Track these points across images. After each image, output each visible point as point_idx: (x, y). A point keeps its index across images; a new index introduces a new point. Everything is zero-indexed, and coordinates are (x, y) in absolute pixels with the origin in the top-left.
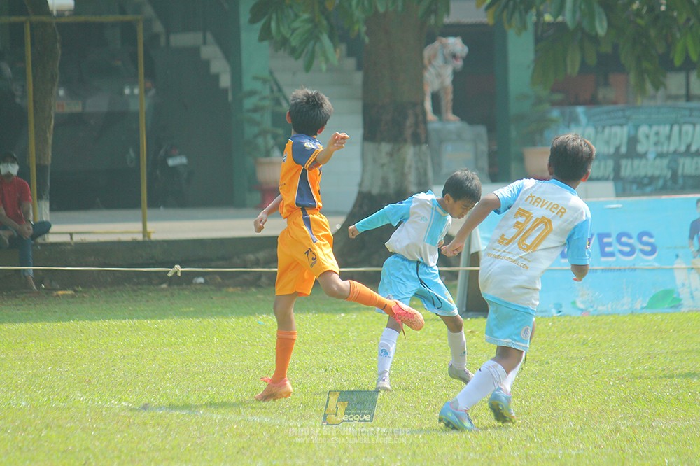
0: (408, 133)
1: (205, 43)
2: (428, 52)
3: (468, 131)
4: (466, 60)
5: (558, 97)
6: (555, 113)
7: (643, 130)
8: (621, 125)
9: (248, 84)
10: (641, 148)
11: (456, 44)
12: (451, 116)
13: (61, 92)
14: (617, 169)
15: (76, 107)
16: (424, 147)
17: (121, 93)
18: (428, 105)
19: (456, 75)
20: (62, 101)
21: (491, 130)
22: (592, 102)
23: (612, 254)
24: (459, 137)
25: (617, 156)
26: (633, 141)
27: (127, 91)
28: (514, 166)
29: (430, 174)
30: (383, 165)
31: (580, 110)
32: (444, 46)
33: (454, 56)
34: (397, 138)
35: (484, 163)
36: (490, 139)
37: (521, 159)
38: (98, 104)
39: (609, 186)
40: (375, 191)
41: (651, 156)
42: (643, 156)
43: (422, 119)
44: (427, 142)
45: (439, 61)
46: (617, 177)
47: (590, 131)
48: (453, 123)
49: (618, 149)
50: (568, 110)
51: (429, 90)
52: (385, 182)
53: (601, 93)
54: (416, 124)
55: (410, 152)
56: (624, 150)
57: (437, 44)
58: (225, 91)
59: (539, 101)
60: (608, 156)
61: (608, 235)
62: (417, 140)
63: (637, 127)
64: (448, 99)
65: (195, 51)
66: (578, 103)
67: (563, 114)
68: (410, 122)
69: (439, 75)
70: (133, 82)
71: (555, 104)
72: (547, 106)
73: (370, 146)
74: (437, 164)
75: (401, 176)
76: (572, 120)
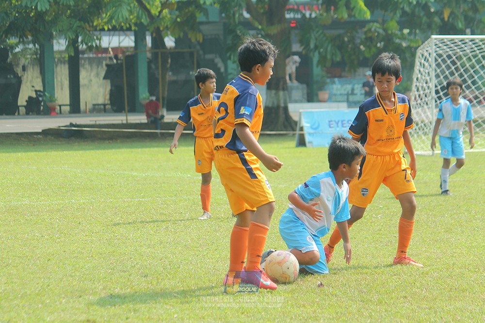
0: (281, 87)
1: (216, 57)
2: (287, 61)
3: (300, 86)
4: (300, 63)
5: (329, 75)
6: (328, 80)
7: (356, 86)
8: (349, 84)
9: (230, 71)
10: (355, 92)
11: (297, 58)
12: (295, 81)
13: (170, 73)
14: (348, 99)
15: (174, 78)
16: (286, 92)
17: (189, 74)
18: (287, 78)
19: (297, 68)
20: (170, 76)
21: (308, 86)
22: (340, 77)
23: (345, 127)
24: (297, 88)
25: (348, 95)
26: (353, 90)
27: (191, 73)
28: (315, 97)
29: (288, 100)
30: (273, 97)
31: (336, 80)
32: (293, 59)
33: (296, 62)
34: (277, 88)
35: (305, 96)
36: (307, 89)
37: (317, 95)
38: (182, 77)
39: (345, 104)
40: (270, 105)
41: (359, 94)
42: (356, 94)
43: (285, 82)
44: (287, 89)
45: (291, 64)
46: (348, 101)
47: (339, 86)
48: (296, 83)
49: (348, 92)
50: (332, 79)
51: (288, 73)
52: (273, 103)
53: (343, 74)
55: (281, 93)
56: (350, 92)
57: (290, 58)
58: (222, 73)
59: (323, 76)
60: (345, 95)
61: (344, 121)
62: (284, 89)
63: (354, 85)
64: (294, 76)
65: (213, 60)
66: (335, 77)
67: (331, 81)
68: (281, 83)
69: (291, 68)
70: (193, 71)
71: (328, 77)
72: (326, 78)
73: (269, 91)
74: (290, 97)
75: (279, 101)
76: (334, 83)
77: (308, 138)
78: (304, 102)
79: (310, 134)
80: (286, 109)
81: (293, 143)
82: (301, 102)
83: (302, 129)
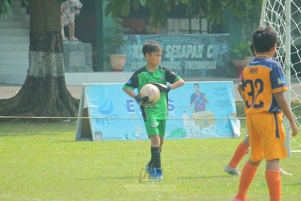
0: (53, 47)
3: (83, 46)
5: (127, 30)
6: (126, 38)
7: (169, 47)
10: (167, 56)
11: (76, 2)
12: (74, 38)
16: (61, 54)
18: (63, 32)
21: (94, 45)
24: (78, 48)
26: (164, 53)
28: (105, 64)
29: (64, 67)
30: (40, 63)
31: (138, 36)
32: (70, 3)
33: (76, 8)
34: (47, 49)
35: (90, 61)
36: (93, 50)
37: (109, 60)
40: (36, 75)
41: (172, 60)
42: (168, 60)
43: (59, 40)
45: (68, 11)
48: (75, 41)
50: (132, 36)
51: (63, 25)
52: (41, 71)
53: (148, 28)
54: (57, 42)
55: (53, 56)
57: (67, 2)
59: (118, 31)
62: (57, 51)
63: (165, 45)
64: (72, 29)
66: (136, 33)
67: (129, 38)
68: (54, 41)
69: (68, 18)
71: (125, 33)
72: (122, 34)
73: (33, 53)
74: (67, 63)
75: (50, 68)
76: (135, 41)
77: (94, 127)
78: (89, 71)
79: (98, 120)
80: (61, 80)
81: (72, 134)
82: (84, 70)
83: (85, 112)
